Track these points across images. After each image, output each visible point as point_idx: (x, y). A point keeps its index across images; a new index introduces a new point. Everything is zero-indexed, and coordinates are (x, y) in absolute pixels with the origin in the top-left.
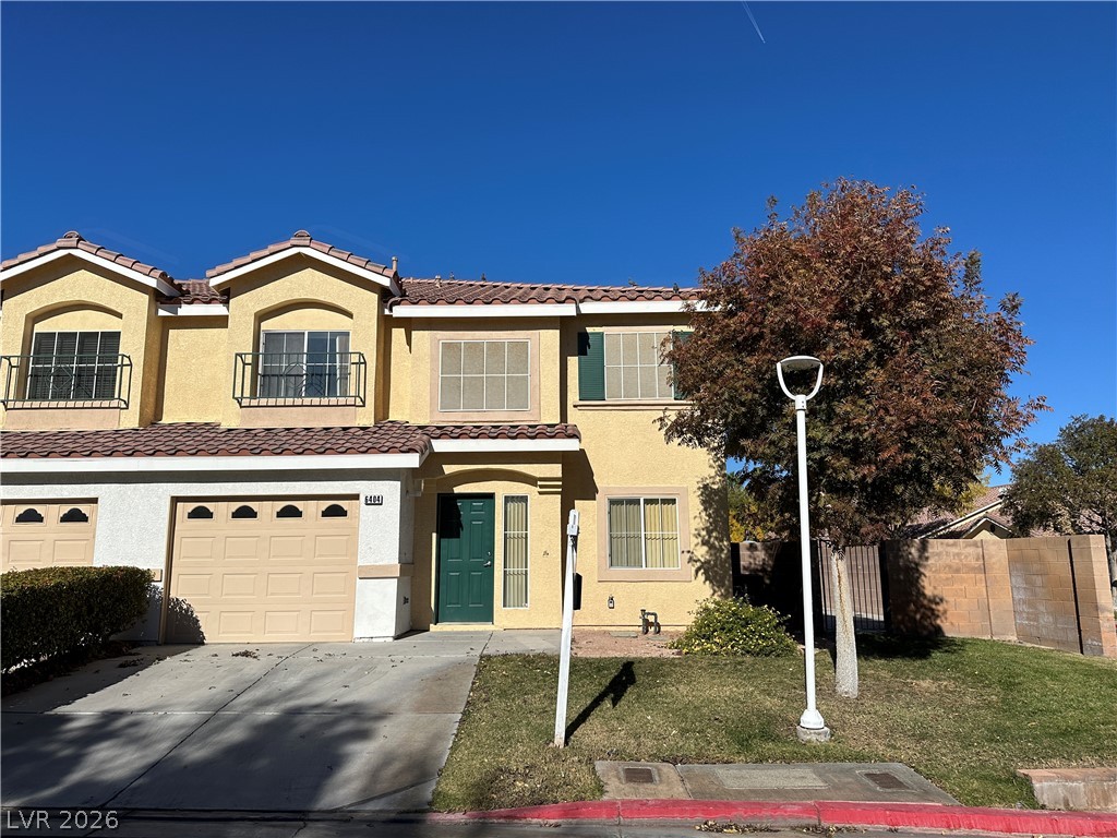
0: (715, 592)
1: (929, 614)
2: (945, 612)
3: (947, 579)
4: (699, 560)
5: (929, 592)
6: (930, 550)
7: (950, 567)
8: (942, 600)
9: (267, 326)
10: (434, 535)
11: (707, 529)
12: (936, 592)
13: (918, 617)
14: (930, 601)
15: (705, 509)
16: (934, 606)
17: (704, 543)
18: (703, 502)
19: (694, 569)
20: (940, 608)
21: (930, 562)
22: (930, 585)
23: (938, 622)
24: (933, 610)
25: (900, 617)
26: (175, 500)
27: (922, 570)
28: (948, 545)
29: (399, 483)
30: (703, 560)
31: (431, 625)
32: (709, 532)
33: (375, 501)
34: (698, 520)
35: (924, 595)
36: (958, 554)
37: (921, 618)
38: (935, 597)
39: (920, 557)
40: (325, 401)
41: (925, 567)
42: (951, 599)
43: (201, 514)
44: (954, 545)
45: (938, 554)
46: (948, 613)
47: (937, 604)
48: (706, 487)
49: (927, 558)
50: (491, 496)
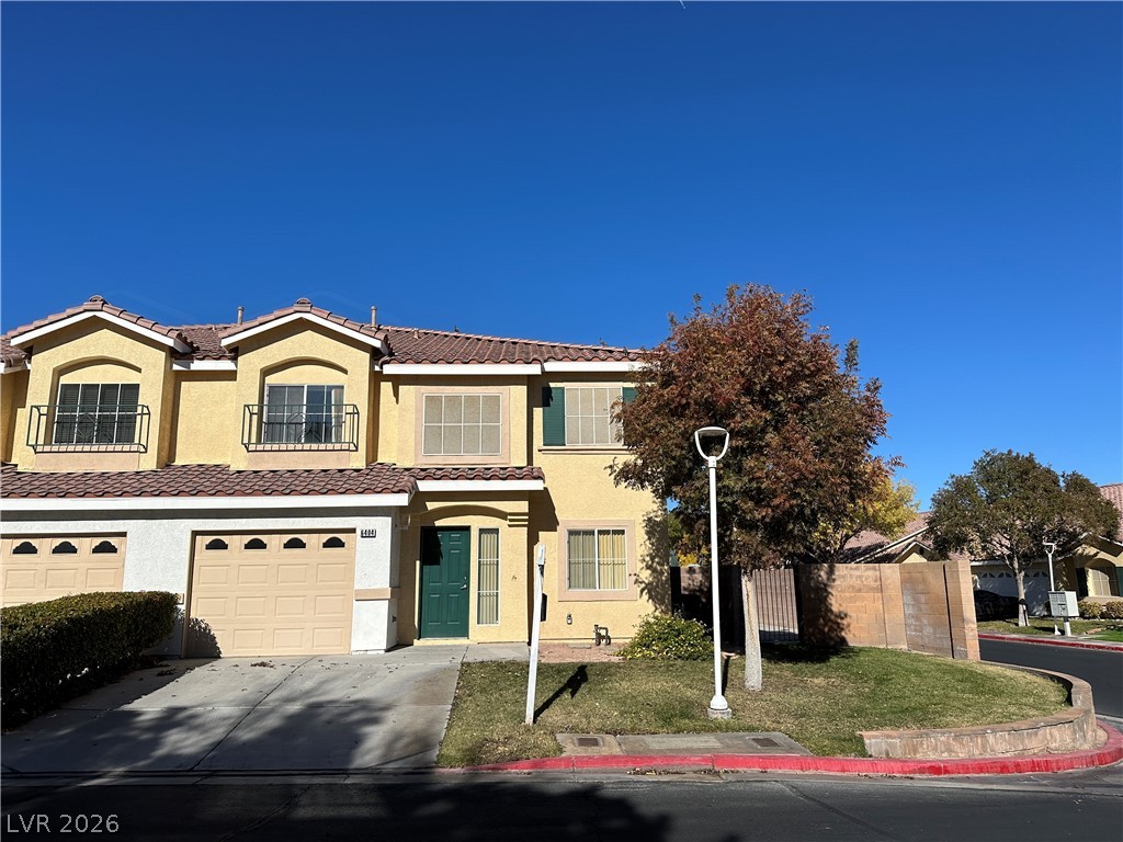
0: (656, 609)
1: (835, 627)
2: (849, 625)
3: (851, 597)
4: (644, 582)
5: (835, 609)
6: (837, 573)
7: (853, 587)
8: (846, 615)
9: (271, 380)
10: (418, 563)
11: (650, 555)
12: (841, 609)
13: (826, 629)
14: (836, 616)
15: (649, 539)
16: (839, 621)
17: (648, 567)
18: (648, 533)
19: (639, 589)
20: (845, 622)
21: (837, 583)
22: (836, 603)
23: (843, 634)
24: (838, 624)
25: (811, 630)
26: (195, 534)
27: (830, 590)
28: (851, 569)
29: (390, 519)
30: (647, 581)
31: (415, 641)
32: (652, 559)
33: (369, 534)
34: (643, 547)
35: (831, 611)
36: (860, 577)
37: (829, 630)
38: (840, 612)
39: (828, 579)
40: (322, 446)
41: (832, 587)
42: (854, 615)
43: (218, 545)
44: (856, 569)
45: (844, 577)
46: (852, 626)
47: (842, 618)
48: (650, 520)
49: (834, 580)
50: (467, 529)
